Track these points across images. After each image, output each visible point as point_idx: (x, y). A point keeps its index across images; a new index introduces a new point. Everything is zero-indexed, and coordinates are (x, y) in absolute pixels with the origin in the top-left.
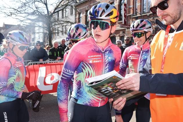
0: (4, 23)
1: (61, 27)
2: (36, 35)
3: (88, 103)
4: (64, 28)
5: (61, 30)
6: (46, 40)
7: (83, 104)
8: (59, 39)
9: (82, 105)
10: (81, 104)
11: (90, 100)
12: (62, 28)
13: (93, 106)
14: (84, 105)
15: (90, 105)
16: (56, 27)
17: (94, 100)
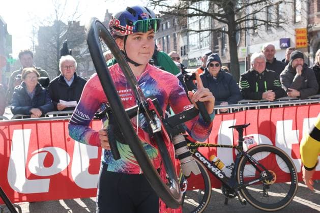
0: (107, 11)
1: (265, 10)
2: (190, 37)
3: (122, 169)
4: (273, 10)
5: (265, 19)
6: (220, 50)
7: (116, 171)
8: (258, 45)
9: (114, 172)
10: (112, 171)
11: (124, 164)
12: (267, 12)
13: (130, 173)
14: (117, 173)
15: (126, 171)
16: (250, 9)
17: (130, 163)
